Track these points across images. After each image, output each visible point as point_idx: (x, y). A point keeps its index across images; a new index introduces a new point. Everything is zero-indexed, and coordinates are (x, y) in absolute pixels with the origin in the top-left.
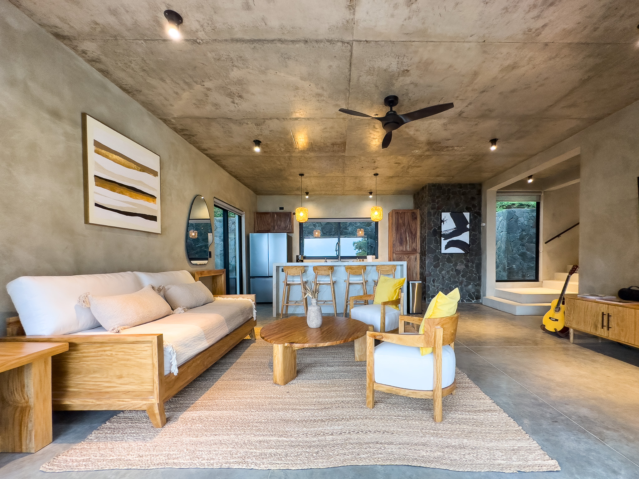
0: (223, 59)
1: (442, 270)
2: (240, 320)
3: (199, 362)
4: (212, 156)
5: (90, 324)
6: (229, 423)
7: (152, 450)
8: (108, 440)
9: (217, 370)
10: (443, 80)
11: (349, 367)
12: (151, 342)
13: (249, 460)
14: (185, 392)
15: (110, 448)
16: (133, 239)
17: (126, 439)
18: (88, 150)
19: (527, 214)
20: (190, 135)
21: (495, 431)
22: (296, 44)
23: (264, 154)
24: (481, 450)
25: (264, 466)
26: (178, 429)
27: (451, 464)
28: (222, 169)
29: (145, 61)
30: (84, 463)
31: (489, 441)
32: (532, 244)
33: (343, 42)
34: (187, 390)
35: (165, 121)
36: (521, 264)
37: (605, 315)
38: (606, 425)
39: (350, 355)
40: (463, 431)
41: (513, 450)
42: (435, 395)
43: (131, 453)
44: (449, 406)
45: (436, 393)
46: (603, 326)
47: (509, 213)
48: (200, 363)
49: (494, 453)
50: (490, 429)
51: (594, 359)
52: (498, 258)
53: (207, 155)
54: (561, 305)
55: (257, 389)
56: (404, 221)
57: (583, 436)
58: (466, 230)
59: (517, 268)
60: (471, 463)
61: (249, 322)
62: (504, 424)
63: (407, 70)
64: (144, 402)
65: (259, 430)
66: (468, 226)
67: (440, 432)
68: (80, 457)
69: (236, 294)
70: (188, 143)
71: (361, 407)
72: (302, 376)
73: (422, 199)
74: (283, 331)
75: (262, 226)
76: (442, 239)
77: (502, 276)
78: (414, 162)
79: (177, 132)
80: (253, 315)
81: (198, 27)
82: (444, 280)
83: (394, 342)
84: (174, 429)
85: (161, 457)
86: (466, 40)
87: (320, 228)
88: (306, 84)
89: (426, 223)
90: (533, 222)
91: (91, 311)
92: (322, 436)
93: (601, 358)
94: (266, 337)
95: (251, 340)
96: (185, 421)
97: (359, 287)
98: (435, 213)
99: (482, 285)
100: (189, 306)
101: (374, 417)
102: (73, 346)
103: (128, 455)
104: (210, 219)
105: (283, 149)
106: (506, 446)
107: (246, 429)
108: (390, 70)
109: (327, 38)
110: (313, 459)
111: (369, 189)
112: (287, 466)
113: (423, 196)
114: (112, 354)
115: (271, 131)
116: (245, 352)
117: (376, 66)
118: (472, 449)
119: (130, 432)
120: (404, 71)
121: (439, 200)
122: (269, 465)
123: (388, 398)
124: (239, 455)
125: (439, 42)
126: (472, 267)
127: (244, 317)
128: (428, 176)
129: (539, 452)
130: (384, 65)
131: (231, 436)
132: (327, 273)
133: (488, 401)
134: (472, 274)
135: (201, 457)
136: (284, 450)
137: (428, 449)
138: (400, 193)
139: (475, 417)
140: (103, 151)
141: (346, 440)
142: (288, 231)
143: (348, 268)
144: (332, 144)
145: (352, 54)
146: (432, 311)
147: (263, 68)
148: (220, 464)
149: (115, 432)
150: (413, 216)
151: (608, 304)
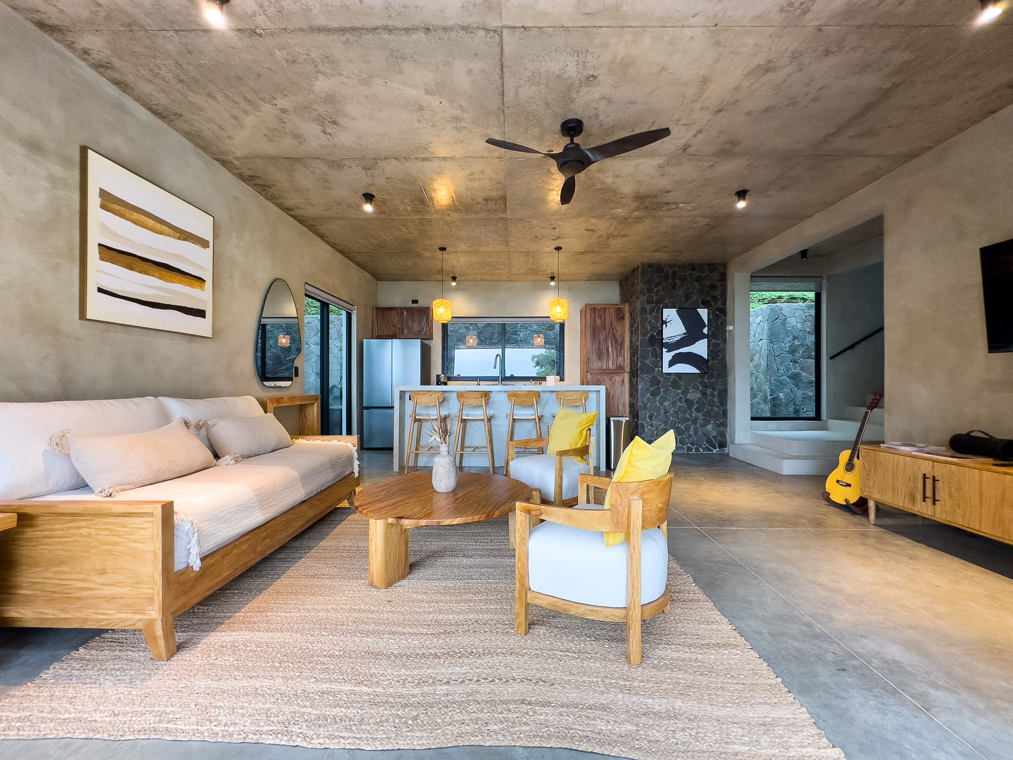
0: (299, 60)
1: (664, 399)
2: (327, 478)
3: (245, 547)
4: (304, 219)
5: (70, 481)
6: (279, 655)
7: (137, 702)
8: (72, 682)
9: (283, 560)
10: (653, 91)
11: (499, 560)
12: (151, 515)
13: (296, 729)
14: (222, 597)
15: (70, 696)
16: (163, 344)
17: (103, 680)
18: (89, 205)
19: (801, 312)
20: (264, 186)
21: (733, 685)
22: (412, 34)
23: (382, 216)
24: (706, 723)
25: (318, 741)
26: (193, 664)
27: (648, 749)
28: (320, 240)
29: (180, 65)
30: (18, 724)
31: (721, 705)
32: (810, 360)
33: (487, 30)
34: (227, 593)
35: (224, 163)
36: (792, 392)
37: (928, 478)
38: (933, 679)
39: (503, 538)
40: (676, 683)
41: (764, 724)
42: (630, 617)
43: (101, 708)
44: (657, 634)
45: (631, 613)
46: (925, 498)
47: (772, 310)
48: (246, 550)
49: (728, 728)
50: (725, 681)
51: (911, 553)
52: (756, 382)
53: (294, 217)
54: (855, 459)
55: (341, 595)
56: (604, 322)
57: (892, 701)
58: (702, 336)
59: (785, 398)
60: (685, 748)
61: (347, 480)
62: (750, 672)
63: (593, 76)
64: (138, 617)
65: (326, 670)
66: (705, 331)
67: (636, 684)
68: (15, 712)
69: (341, 434)
70: (262, 198)
71: (507, 633)
72: (419, 573)
73: (633, 287)
74: (392, 497)
75: (385, 328)
76: (665, 350)
77: (762, 410)
78: (616, 229)
79: (244, 181)
80: (353, 470)
81: (256, 8)
82: (667, 416)
83: (560, 522)
84: (186, 663)
85: (148, 718)
86: (687, 23)
87: (475, 332)
88: (433, 101)
89: (638, 325)
90: (810, 325)
91: (70, 460)
92: (429, 685)
93: (924, 552)
94: (360, 506)
95: (350, 508)
96: (208, 649)
97: (530, 425)
98: (652, 310)
99: (728, 426)
100: (245, 452)
101: (525, 651)
102: (25, 519)
103: (95, 711)
104: (297, 318)
105: (409, 208)
106: (751, 715)
107: (304, 667)
108: (566, 76)
109: (460, 24)
110: (406, 730)
111: (549, 272)
112: (358, 742)
113: (634, 283)
114: (89, 534)
115: (387, 179)
116: (336, 529)
117: (542, 70)
118: (690, 720)
119: (112, 667)
120: (588, 78)
121: (659, 290)
122: (327, 740)
123: (555, 617)
124: (281, 718)
125: (642, 27)
126: (712, 395)
127: (336, 473)
128: (640, 251)
129: (810, 730)
130: (554, 67)
131: (277, 680)
132: (477, 402)
133: (726, 627)
134: (712, 407)
135: (216, 720)
136: (359, 711)
137: (611, 717)
138: (600, 278)
139: (700, 656)
140: (117, 207)
141: (470, 695)
142: (424, 337)
143: (512, 395)
144: (484, 199)
145: (502, 49)
146: (624, 470)
147: (364, 76)
148: (244, 735)
149: (88, 667)
150: (618, 314)
151: (934, 461)
